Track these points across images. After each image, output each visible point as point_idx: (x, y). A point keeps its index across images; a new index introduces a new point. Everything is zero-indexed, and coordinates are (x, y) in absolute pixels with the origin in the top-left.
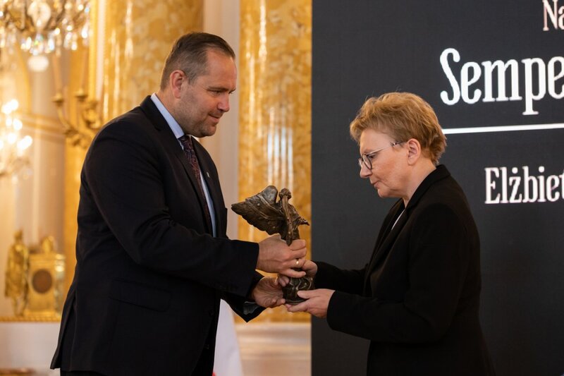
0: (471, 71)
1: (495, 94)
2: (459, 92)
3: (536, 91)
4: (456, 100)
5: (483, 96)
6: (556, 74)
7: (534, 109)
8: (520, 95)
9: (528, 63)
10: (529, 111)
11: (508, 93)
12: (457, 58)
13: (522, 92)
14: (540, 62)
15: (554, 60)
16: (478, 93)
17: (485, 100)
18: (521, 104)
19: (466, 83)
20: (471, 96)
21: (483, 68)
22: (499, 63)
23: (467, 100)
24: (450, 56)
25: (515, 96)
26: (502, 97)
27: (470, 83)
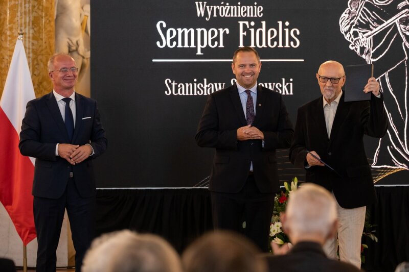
0: (171, 33)
1: (183, 44)
2: (166, 42)
3: (202, 44)
4: (164, 45)
5: (177, 44)
6: (212, 36)
7: (201, 52)
8: (195, 45)
9: (199, 30)
10: (199, 53)
11: (189, 44)
12: (165, 25)
13: (196, 43)
14: (205, 30)
15: (211, 29)
16: (175, 43)
17: (178, 47)
18: (196, 49)
19: (169, 38)
20: (171, 44)
21: (177, 31)
22: (185, 29)
23: (169, 45)
24: (161, 25)
25: (193, 46)
26: (186, 46)
27: (171, 38)
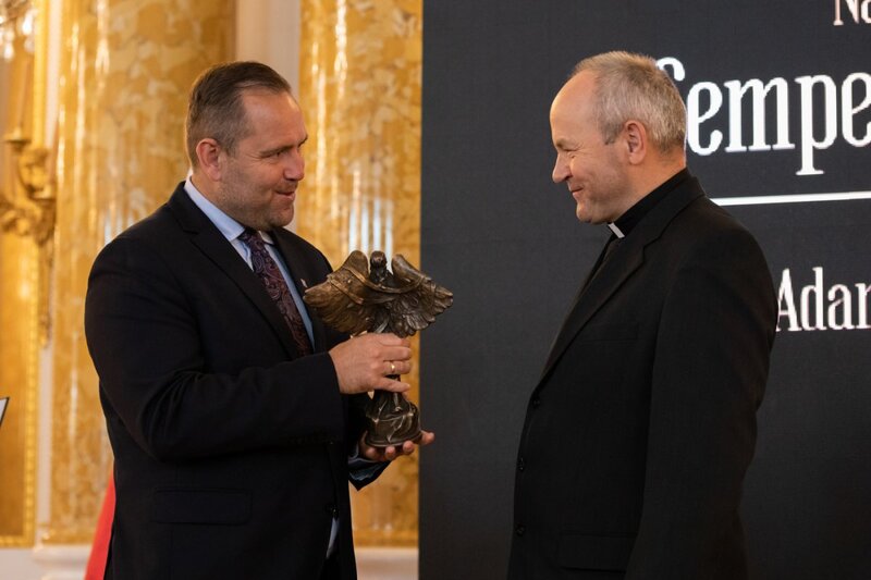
0: (704, 97)
1: (747, 137)
3: (819, 133)
5: (726, 141)
6: (856, 102)
7: (816, 166)
8: (791, 141)
9: (806, 83)
10: (808, 168)
11: (771, 136)
12: (680, 73)
13: (795, 134)
14: (827, 81)
15: (852, 78)
16: (717, 137)
17: (729, 149)
18: (794, 156)
19: (694, 119)
20: (704, 142)
21: (725, 93)
22: (755, 84)
23: (697, 148)
25: (783, 142)
26: (759, 143)
27: (702, 119)
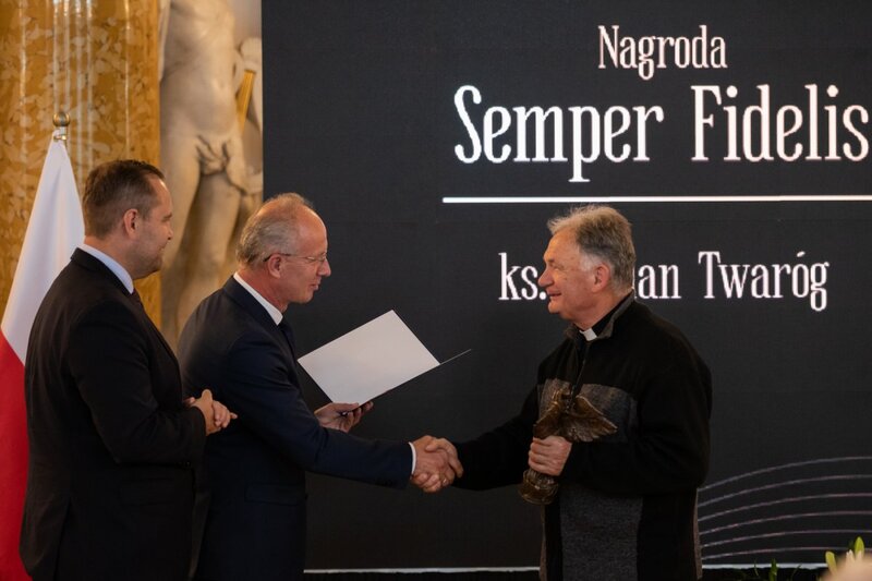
0: (497, 119)
1: (531, 151)
2: (481, 145)
3: (587, 151)
4: (476, 156)
5: (514, 153)
6: (615, 128)
7: (585, 175)
8: (565, 156)
9: (577, 112)
10: (577, 177)
11: (549, 151)
12: (477, 99)
13: (568, 151)
14: (593, 111)
15: (612, 109)
16: (507, 150)
17: (516, 160)
18: (567, 167)
19: (489, 135)
20: (497, 153)
21: (514, 116)
22: (538, 110)
23: (490, 156)
24: (469, 96)
25: (559, 156)
26: (540, 156)
27: (495, 135)
